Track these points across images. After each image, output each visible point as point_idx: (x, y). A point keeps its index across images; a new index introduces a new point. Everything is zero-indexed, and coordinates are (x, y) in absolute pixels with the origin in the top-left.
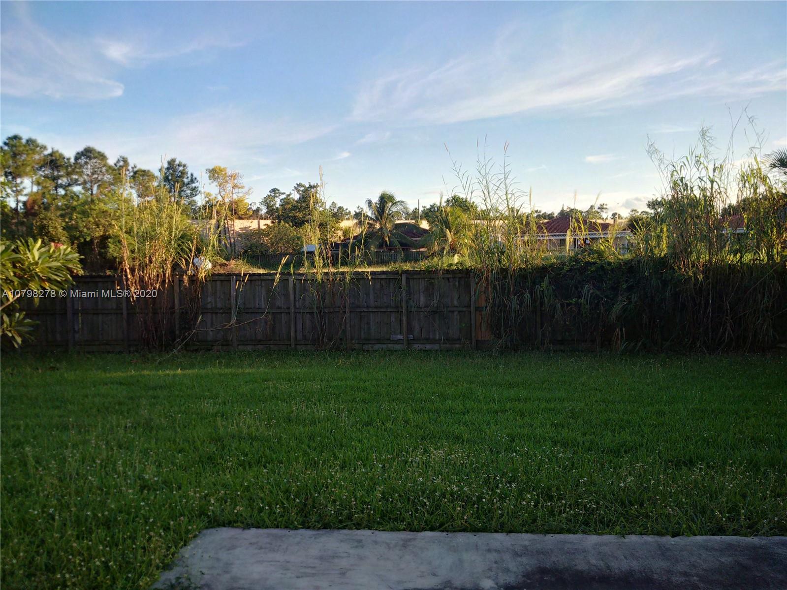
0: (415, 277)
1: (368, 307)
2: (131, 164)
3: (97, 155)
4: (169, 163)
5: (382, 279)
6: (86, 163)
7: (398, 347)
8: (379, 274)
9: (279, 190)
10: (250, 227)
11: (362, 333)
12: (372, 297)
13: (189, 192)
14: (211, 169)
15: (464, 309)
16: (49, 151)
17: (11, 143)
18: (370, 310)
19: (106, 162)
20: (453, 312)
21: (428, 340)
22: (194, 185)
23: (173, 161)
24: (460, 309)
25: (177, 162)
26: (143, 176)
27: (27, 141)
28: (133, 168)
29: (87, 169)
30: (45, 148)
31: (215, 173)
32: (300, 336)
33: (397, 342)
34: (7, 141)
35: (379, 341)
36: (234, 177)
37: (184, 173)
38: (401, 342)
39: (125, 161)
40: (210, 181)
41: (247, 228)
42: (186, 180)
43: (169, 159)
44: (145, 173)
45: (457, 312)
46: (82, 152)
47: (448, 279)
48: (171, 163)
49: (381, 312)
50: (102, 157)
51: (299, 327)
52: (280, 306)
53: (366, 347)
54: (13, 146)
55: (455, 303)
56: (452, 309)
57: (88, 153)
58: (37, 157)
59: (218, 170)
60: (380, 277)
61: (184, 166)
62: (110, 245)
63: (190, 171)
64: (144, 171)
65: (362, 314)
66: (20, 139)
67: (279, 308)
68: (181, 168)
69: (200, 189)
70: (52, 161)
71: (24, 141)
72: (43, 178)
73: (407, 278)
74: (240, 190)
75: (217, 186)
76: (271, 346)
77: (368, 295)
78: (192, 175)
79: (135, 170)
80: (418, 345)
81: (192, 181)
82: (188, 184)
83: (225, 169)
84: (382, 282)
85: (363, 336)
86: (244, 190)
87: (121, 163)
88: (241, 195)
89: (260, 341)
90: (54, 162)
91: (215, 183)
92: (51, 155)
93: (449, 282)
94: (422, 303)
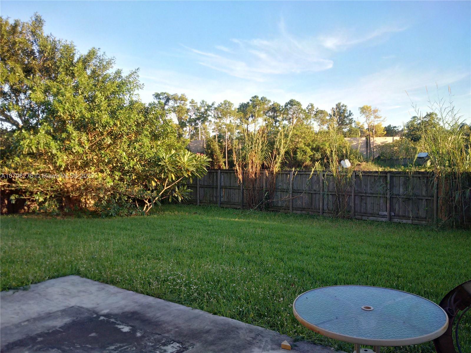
0: (397, 175)
1: (366, 193)
2: (316, 108)
3: (296, 103)
4: (337, 105)
5: (375, 176)
6: (290, 108)
7: (384, 219)
8: (373, 173)
9: (417, 117)
10: (387, 141)
11: (362, 209)
12: (369, 187)
13: (348, 121)
14: (362, 107)
15: (430, 198)
16: (272, 103)
17: (253, 100)
18: (367, 195)
19: (301, 107)
20: (422, 199)
21: (404, 217)
22: (350, 117)
23: (339, 104)
24: (427, 198)
25: (341, 105)
26: (321, 113)
27: (262, 98)
28: (316, 109)
29: (291, 111)
30: (269, 101)
31: (364, 110)
32: (325, 207)
33: (384, 216)
34: (251, 99)
35: (372, 215)
36: (375, 111)
37: (345, 111)
38: (386, 217)
39: (312, 105)
40: (361, 115)
41: (385, 142)
42: (346, 115)
43: (337, 103)
44: (322, 112)
45: (425, 200)
46: (288, 102)
47: (419, 177)
48: (338, 106)
49: (374, 196)
50: (299, 104)
51: (325, 203)
52: (315, 189)
53: (364, 218)
54: (254, 101)
55: (424, 193)
56: (421, 198)
57: (291, 103)
58: (266, 106)
59: (365, 108)
60: (374, 174)
61: (346, 106)
62: (298, 152)
63: (349, 109)
64: (322, 111)
65: (362, 197)
66: (258, 97)
67: (315, 191)
68: (344, 108)
69: (354, 120)
70: (273, 108)
71: (260, 98)
72: (268, 117)
73: (391, 176)
74: (379, 119)
75: (364, 117)
76: (310, 212)
77: (366, 186)
78: (350, 111)
79: (318, 110)
80: (397, 219)
81: (350, 115)
82: (348, 117)
83: (370, 107)
84: (375, 178)
85: (362, 211)
86: (381, 119)
87: (310, 107)
88: (379, 122)
89: (304, 209)
90: (274, 109)
91: (364, 116)
92: (273, 105)
93: (420, 179)
94: (401, 192)
